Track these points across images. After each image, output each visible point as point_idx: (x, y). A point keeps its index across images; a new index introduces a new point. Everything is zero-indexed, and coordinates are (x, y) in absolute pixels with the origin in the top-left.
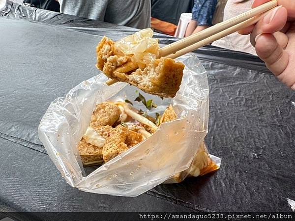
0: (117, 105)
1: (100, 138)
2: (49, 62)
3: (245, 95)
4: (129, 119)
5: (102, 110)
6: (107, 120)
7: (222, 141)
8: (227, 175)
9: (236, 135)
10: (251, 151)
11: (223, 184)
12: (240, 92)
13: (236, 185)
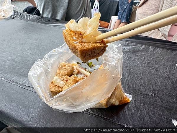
0: (73, 65)
1: (62, 82)
2: (35, 42)
3: (147, 60)
4: (79, 73)
5: (64, 67)
6: (66, 73)
7: (133, 86)
8: (135, 105)
9: (141, 83)
10: (150, 92)
11: (133, 110)
12: (144, 58)
13: (141, 110)
